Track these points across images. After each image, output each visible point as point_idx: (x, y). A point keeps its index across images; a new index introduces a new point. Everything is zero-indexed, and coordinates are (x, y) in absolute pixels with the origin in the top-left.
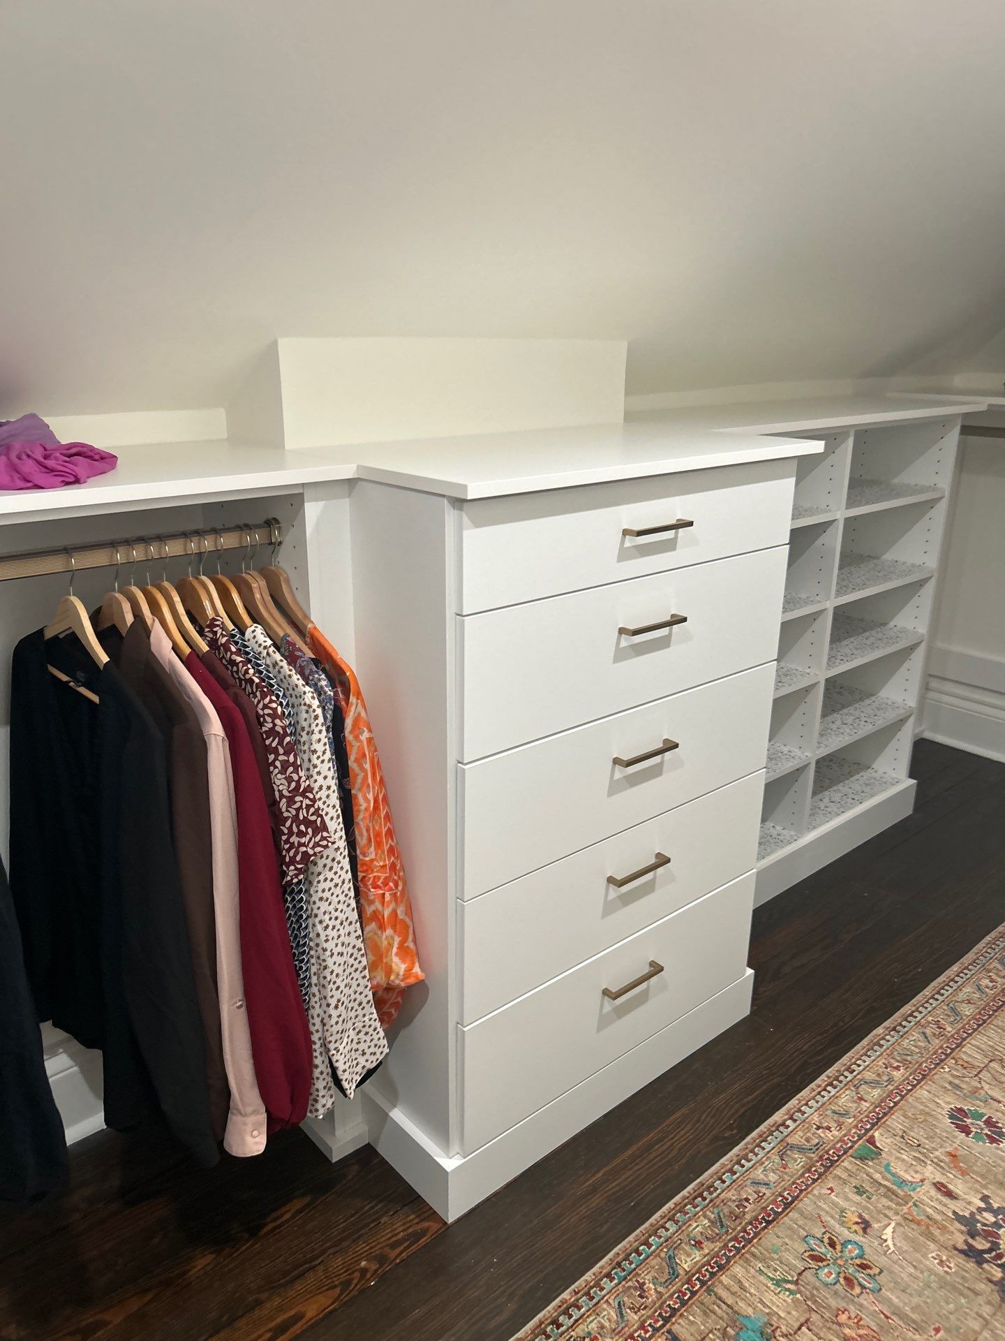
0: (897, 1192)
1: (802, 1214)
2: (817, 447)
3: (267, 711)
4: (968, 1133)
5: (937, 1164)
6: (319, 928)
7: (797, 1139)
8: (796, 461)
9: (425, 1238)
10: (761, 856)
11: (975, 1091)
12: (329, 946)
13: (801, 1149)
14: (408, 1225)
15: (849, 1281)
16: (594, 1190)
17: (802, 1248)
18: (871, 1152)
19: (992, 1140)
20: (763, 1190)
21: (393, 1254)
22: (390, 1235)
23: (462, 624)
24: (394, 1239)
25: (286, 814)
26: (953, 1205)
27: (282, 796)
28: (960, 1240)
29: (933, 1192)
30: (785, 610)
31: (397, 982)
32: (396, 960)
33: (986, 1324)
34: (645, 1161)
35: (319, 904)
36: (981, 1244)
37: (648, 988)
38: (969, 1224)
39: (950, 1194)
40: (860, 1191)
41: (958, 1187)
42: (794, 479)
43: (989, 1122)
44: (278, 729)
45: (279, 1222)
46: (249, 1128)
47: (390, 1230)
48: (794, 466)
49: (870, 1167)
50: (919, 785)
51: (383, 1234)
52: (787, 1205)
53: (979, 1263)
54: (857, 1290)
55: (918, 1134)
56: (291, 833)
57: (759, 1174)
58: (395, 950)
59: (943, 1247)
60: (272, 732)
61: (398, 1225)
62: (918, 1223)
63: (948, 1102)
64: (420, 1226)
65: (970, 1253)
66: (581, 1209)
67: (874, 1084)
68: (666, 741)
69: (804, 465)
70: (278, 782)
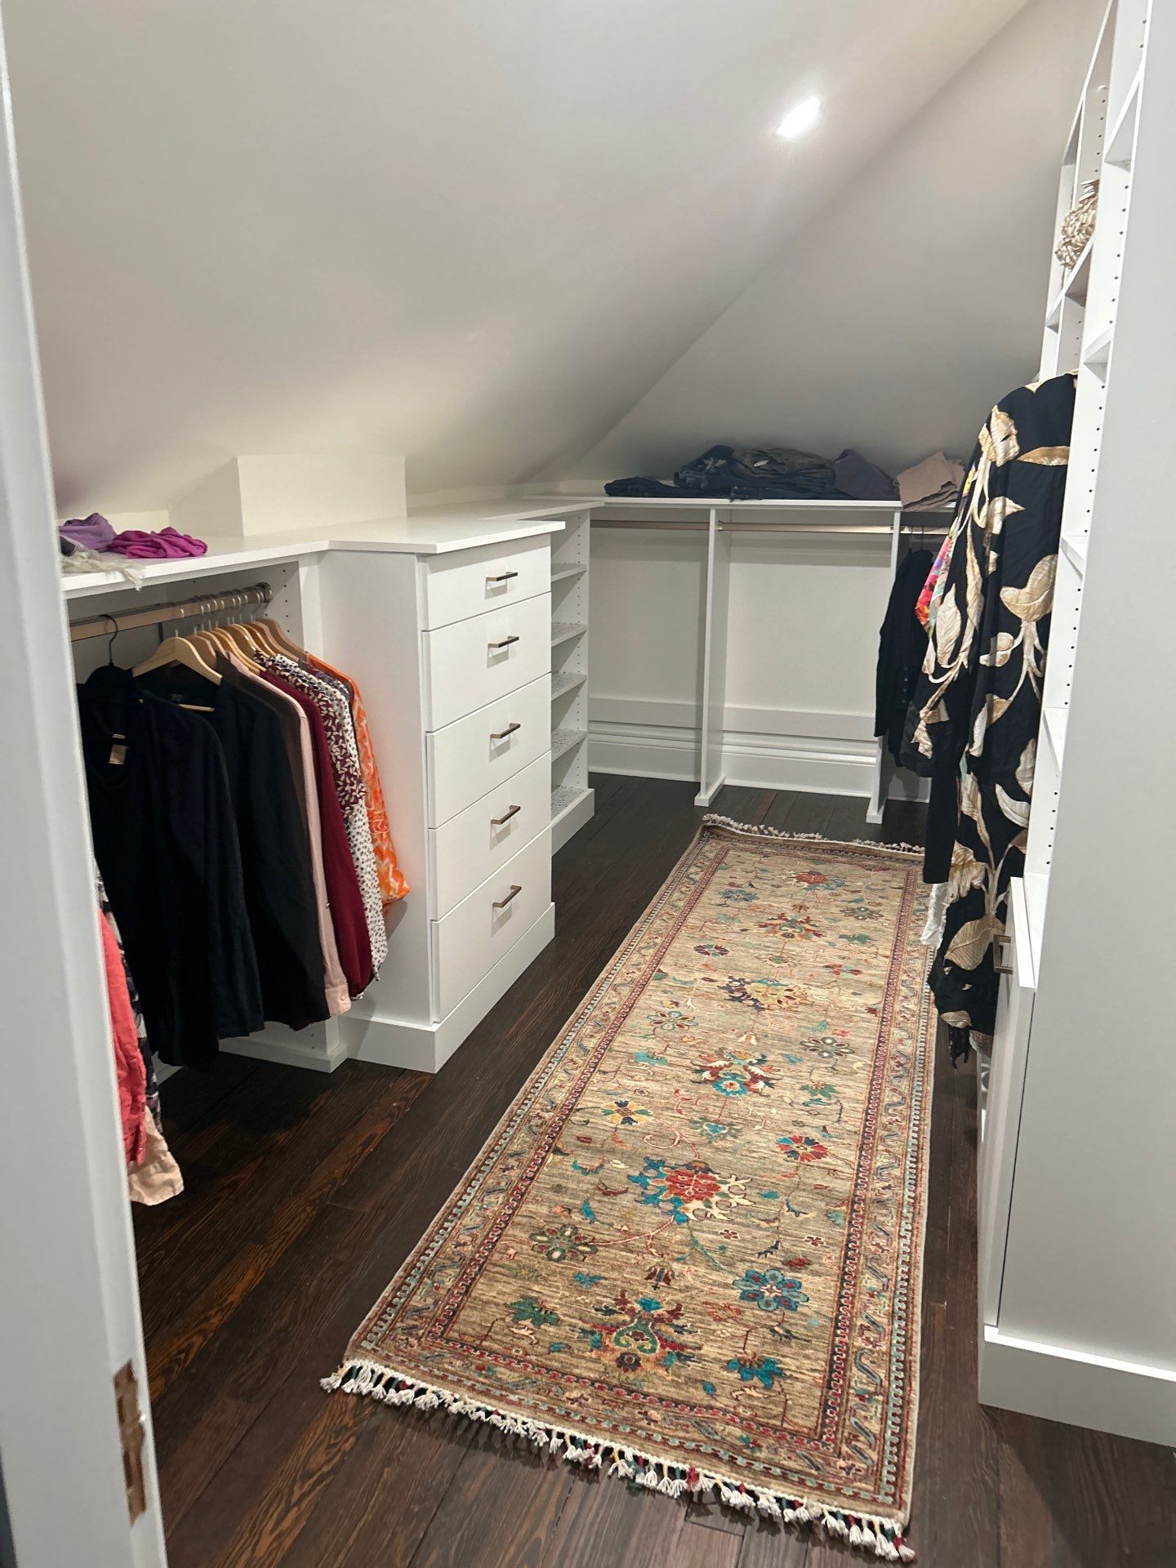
0: (685, 987)
1: (639, 1008)
2: (560, 526)
3: (321, 703)
4: (709, 954)
5: (700, 971)
6: (358, 854)
7: (618, 981)
8: (549, 536)
10: (554, 815)
11: (703, 937)
12: (364, 866)
13: (624, 985)
15: (680, 1026)
17: (649, 1021)
18: (662, 976)
19: (722, 954)
20: (613, 1006)
22: (401, 1089)
23: (428, 636)
24: (405, 1090)
25: (340, 772)
26: (716, 984)
27: (337, 760)
28: (727, 996)
29: (703, 982)
30: (553, 639)
31: (394, 896)
32: (392, 880)
33: (755, 1022)
35: (357, 837)
36: (737, 995)
37: (515, 901)
38: (728, 988)
39: (711, 981)
40: (665, 992)
41: (714, 976)
42: (549, 548)
43: (717, 948)
44: (331, 714)
45: (318, 1106)
46: (339, 994)
47: (399, 1087)
48: (548, 539)
49: (665, 981)
50: (596, 792)
51: (396, 1090)
52: (631, 1008)
53: (741, 1001)
54: (686, 1028)
55: (683, 961)
56: (345, 784)
57: (606, 1000)
58: (391, 873)
59: (719, 1000)
60: (327, 717)
62: (703, 995)
63: (692, 945)
65: (733, 999)
67: (648, 947)
68: (511, 725)
69: (556, 539)
70: (334, 750)
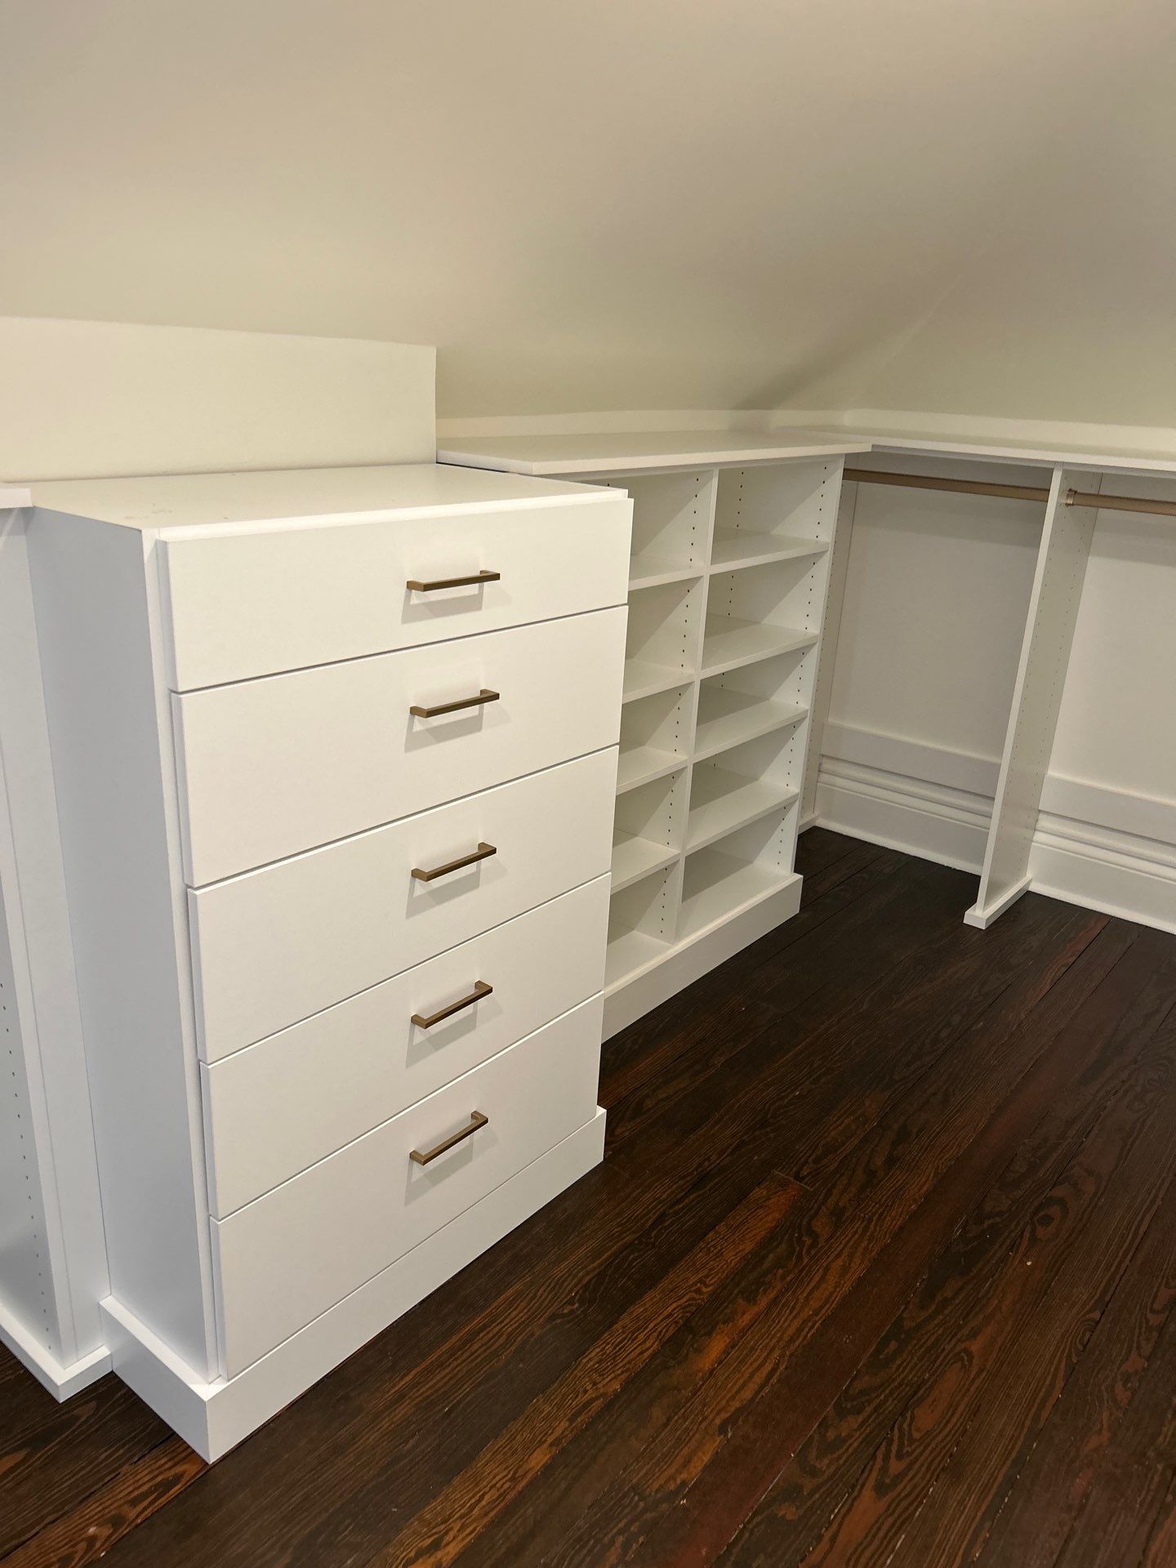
9: (179, 1486)
14: (156, 1473)
16: (402, 1396)
21: (133, 1514)
22: (130, 1489)
23: (179, 704)
24: (136, 1493)
30: (627, 688)
34: (467, 1354)
37: (471, 1144)
47: (132, 1481)
50: (805, 880)
51: (122, 1488)
61: (142, 1475)
64: (173, 1472)
66: (384, 1422)
68: (482, 846)
